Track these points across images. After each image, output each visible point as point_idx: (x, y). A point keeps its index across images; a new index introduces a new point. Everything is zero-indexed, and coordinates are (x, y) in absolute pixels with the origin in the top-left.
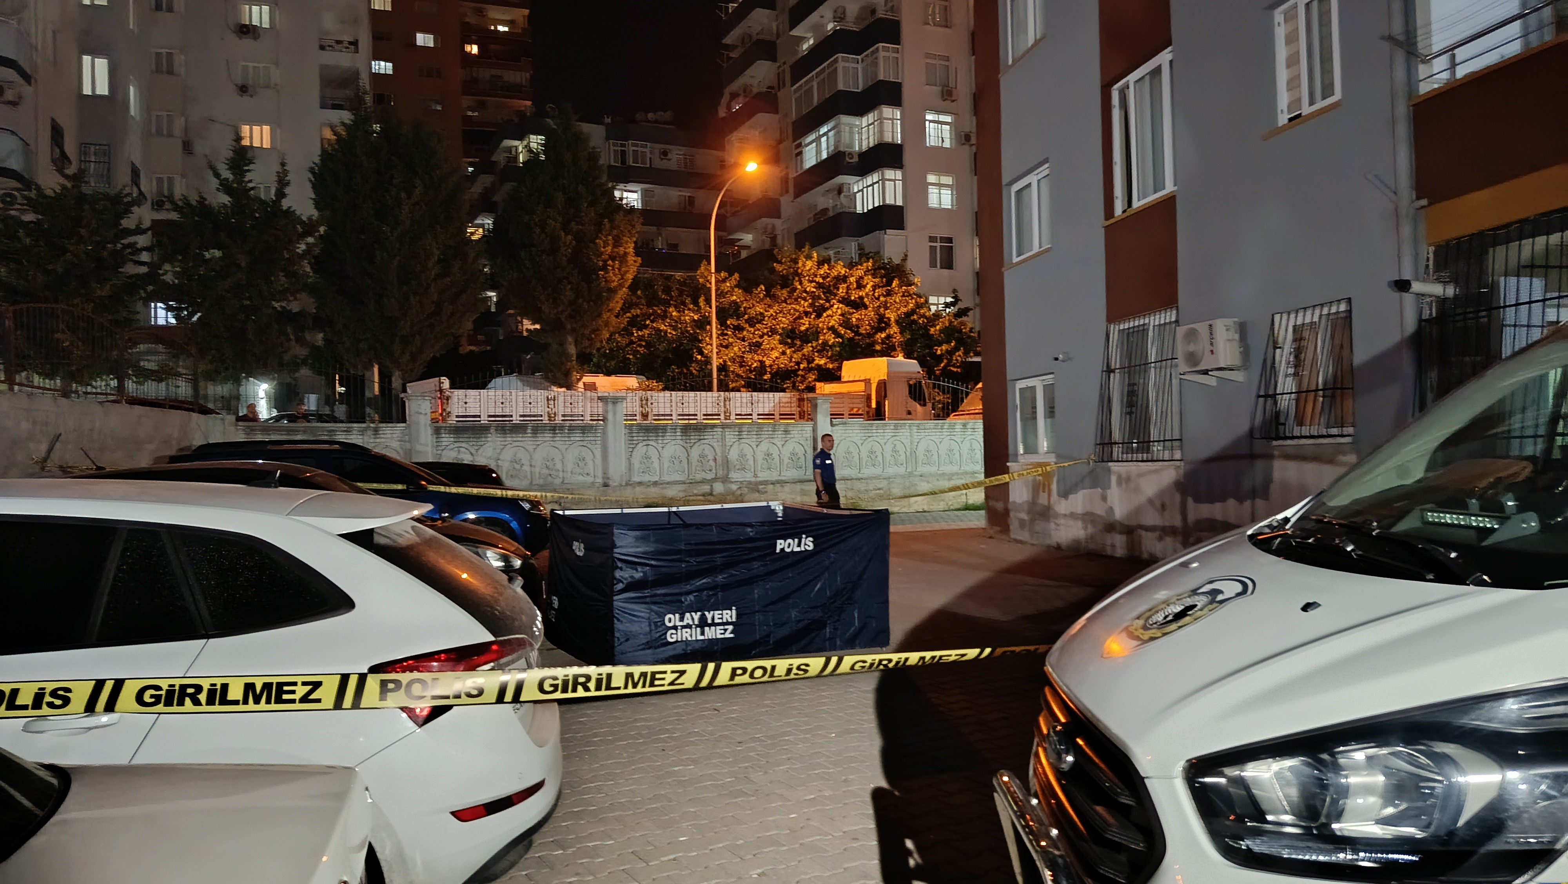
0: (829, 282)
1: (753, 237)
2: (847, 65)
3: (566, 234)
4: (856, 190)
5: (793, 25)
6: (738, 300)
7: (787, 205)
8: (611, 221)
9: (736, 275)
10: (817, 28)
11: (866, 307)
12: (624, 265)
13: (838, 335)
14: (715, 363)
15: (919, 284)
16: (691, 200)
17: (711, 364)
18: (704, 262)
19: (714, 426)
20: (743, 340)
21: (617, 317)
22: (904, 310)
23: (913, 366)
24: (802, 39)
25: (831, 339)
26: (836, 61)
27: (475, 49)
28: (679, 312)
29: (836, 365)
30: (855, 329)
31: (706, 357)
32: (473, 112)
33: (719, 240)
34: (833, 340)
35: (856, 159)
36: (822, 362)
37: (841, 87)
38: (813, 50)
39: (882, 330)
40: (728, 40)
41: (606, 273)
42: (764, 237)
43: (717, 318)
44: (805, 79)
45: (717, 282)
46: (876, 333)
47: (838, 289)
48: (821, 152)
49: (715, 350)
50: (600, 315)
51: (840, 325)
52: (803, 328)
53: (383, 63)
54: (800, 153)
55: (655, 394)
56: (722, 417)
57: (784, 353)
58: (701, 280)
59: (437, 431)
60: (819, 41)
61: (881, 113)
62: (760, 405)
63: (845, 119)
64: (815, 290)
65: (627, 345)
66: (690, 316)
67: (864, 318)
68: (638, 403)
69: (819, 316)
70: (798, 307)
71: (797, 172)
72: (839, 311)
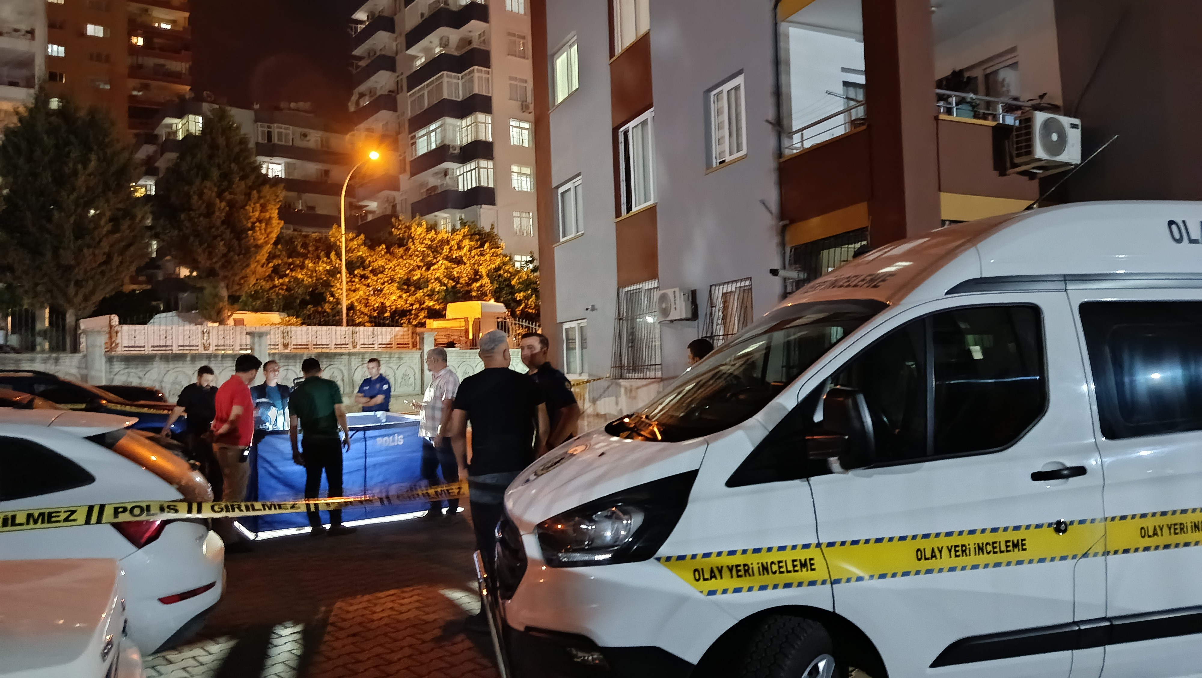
0: (436, 244)
1: (378, 205)
2: (450, 80)
3: (221, 202)
4: (458, 174)
5: (409, 46)
6: (364, 255)
7: (405, 180)
8: (259, 192)
9: (362, 236)
10: (427, 50)
11: (465, 264)
12: (269, 226)
13: (442, 284)
14: (345, 303)
15: (504, 247)
16: (327, 172)
17: (341, 305)
18: (335, 226)
19: (341, 354)
20: (368, 286)
21: (262, 266)
22: (493, 266)
23: (500, 308)
24: (415, 58)
25: (437, 287)
26: (441, 77)
27: (140, 41)
28: (314, 263)
29: (442, 306)
30: (457, 280)
31: (337, 299)
32: (139, 91)
33: (350, 206)
34: (438, 288)
35: (457, 151)
36: (431, 304)
37: (445, 96)
38: (425, 67)
39: (477, 280)
40: (357, 52)
41: (254, 232)
42: (387, 204)
43: (347, 268)
44: (418, 88)
45: (346, 241)
46: (473, 283)
47: (443, 249)
48: (431, 144)
49: (345, 294)
50: (248, 265)
51: (445, 276)
52: (415, 278)
53: (55, 47)
54: (414, 144)
55: (294, 328)
56: (350, 346)
57: (400, 297)
58: (332, 239)
59: (110, 360)
60: (429, 60)
61: (476, 118)
62: (380, 337)
63: (449, 120)
64: (425, 249)
65: (271, 288)
66: (323, 267)
67: (463, 272)
68: (280, 335)
69: (428, 269)
70: (412, 262)
71: (412, 157)
72: (443, 266)
